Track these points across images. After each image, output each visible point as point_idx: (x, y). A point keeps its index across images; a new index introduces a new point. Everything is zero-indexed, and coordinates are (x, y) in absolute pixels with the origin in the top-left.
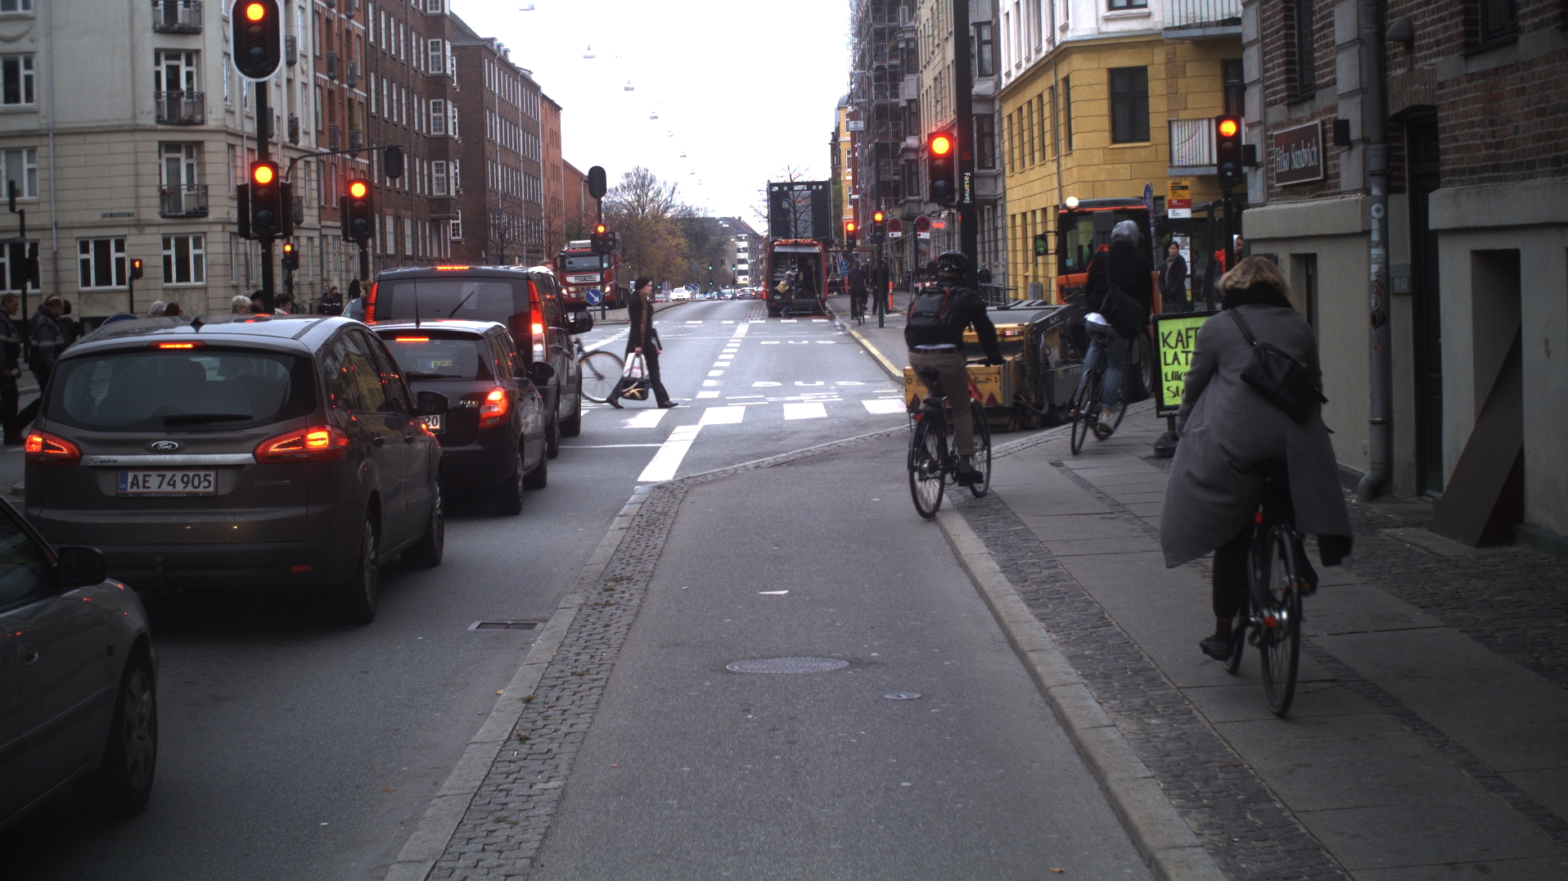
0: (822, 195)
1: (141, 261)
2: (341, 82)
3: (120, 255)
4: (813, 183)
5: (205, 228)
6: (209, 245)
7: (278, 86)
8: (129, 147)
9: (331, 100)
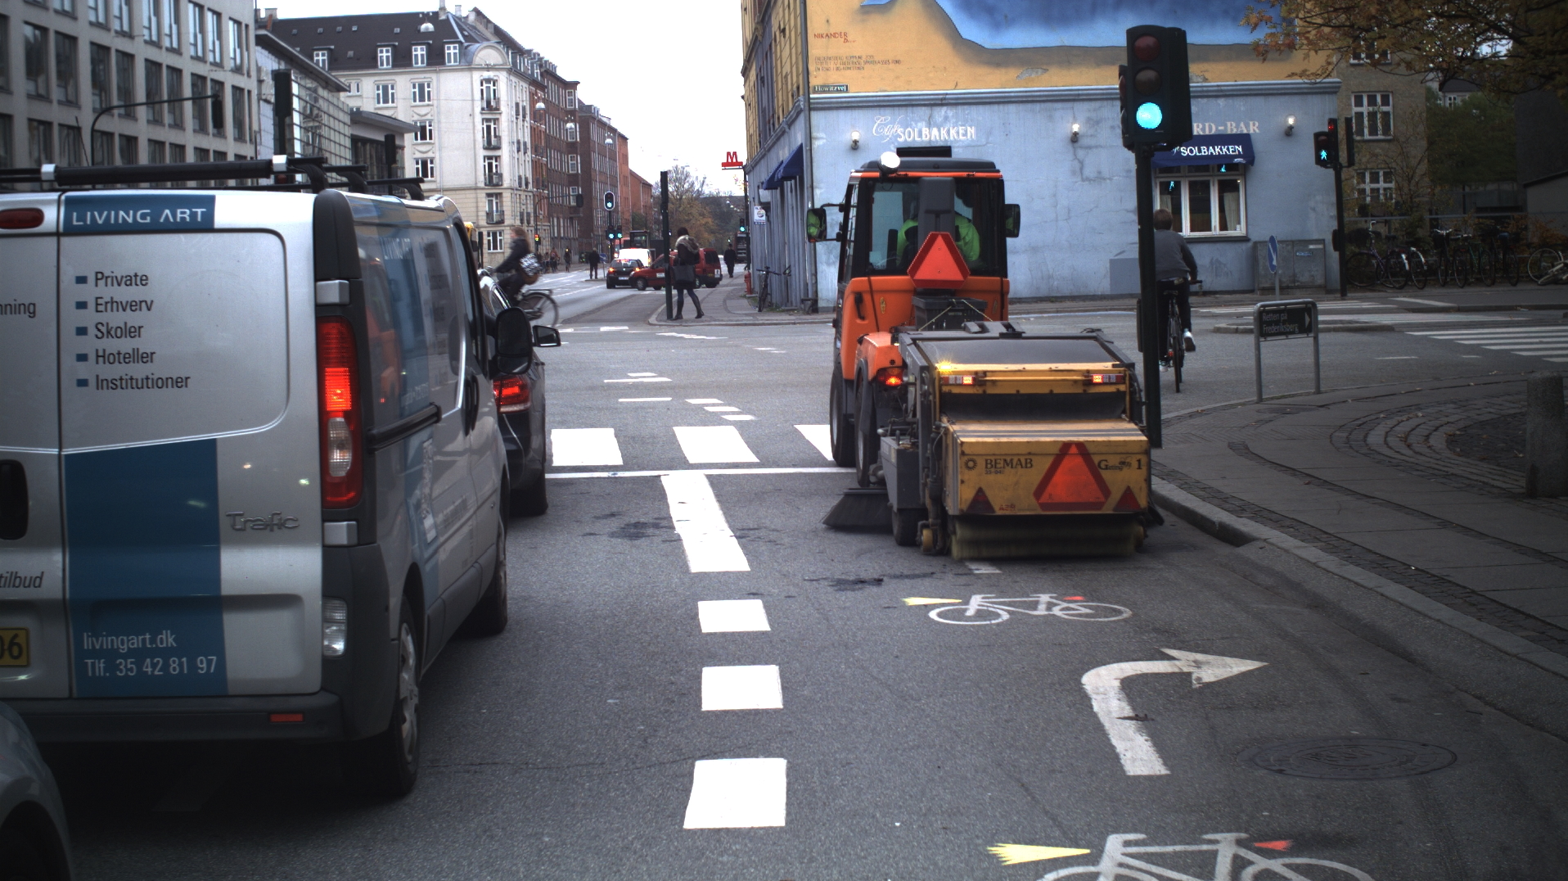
2: (539, 157)
7: (522, 164)
8: (474, 195)
9: (536, 165)
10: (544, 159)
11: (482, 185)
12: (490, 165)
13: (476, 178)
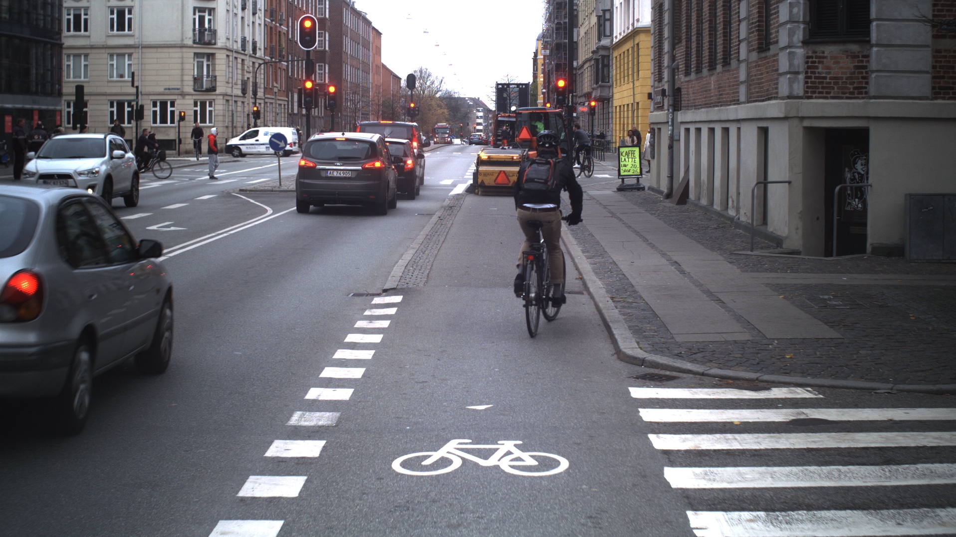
0: (524, 91)
1: (184, 112)
2: (276, 23)
3: (173, 109)
4: (520, 84)
5: (214, 97)
6: (216, 106)
7: (248, 25)
8: (179, 55)
9: (271, 32)
10: (284, 28)
11: (190, 42)
12: (202, 19)
13: (182, 34)
